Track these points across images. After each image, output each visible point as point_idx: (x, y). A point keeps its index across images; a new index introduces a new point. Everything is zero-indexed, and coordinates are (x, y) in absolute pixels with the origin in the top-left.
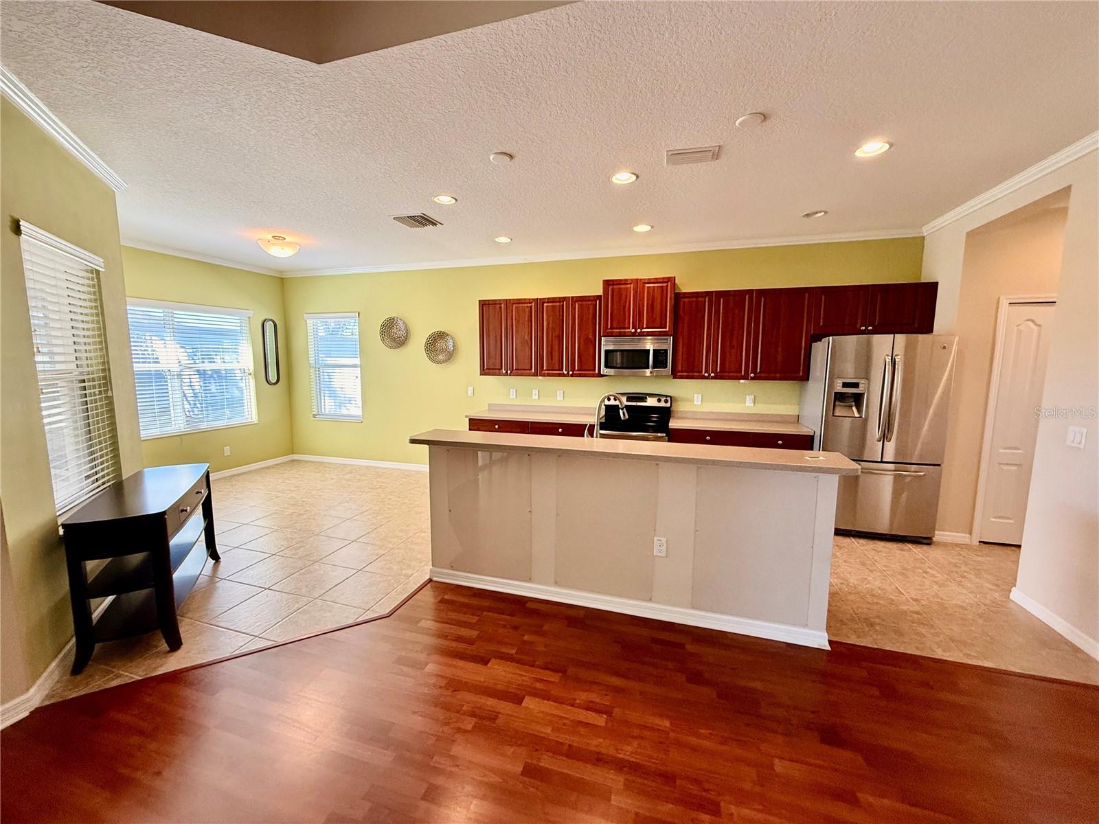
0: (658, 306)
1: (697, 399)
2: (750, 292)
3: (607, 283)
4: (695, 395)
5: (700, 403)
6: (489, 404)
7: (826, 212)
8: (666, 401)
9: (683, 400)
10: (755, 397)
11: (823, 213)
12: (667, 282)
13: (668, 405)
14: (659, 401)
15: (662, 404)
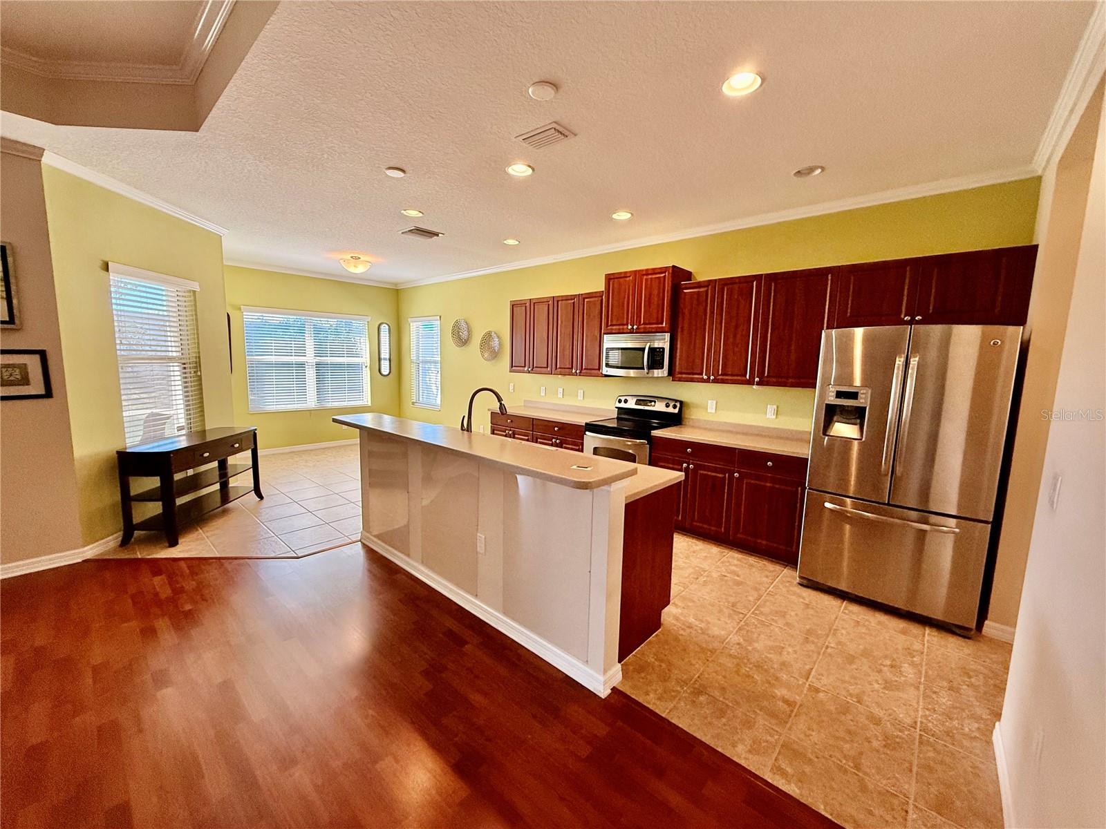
0: (655, 300)
1: (711, 406)
2: (758, 278)
3: (610, 278)
4: (710, 402)
5: (714, 411)
6: (525, 401)
7: (823, 169)
8: (675, 407)
9: (697, 406)
10: (778, 407)
11: (820, 170)
12: (665, 272)
13: (676, 411)
14: (667, 406)
15: (670, 410)
